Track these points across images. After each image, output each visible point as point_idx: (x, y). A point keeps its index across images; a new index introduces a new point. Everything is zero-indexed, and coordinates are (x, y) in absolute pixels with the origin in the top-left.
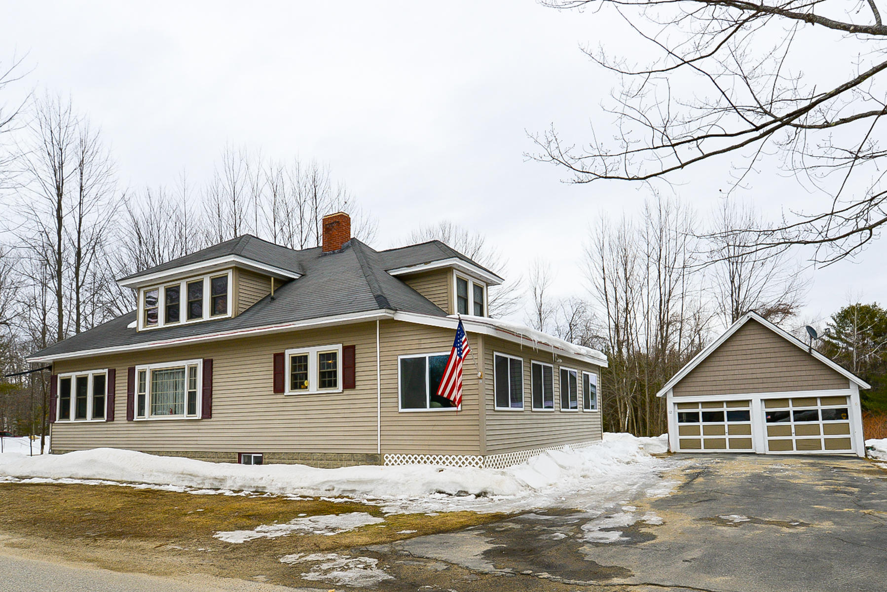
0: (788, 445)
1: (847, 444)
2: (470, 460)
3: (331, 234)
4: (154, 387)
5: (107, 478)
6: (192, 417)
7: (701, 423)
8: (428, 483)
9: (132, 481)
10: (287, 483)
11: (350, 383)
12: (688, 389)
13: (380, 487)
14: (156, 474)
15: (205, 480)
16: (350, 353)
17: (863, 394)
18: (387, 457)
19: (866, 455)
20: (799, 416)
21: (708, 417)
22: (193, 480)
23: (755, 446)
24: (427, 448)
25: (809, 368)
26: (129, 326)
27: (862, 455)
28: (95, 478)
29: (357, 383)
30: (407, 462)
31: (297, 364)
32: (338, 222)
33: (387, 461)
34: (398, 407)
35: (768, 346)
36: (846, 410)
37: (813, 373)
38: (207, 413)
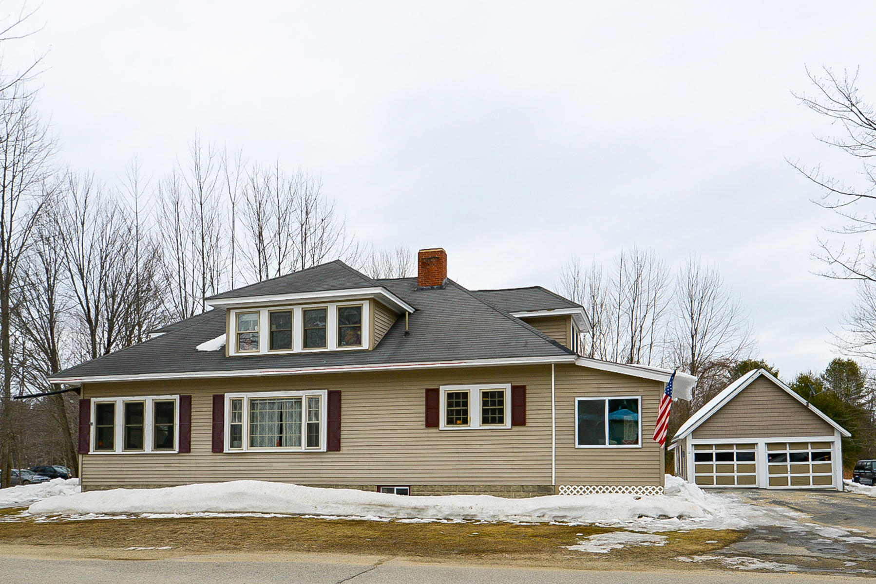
0: (784, 481)
1: (829, 480)
2: (650, 490)
3: (428, 269)
4: (253, 417)
5: (265, 511)
6: (313, 449)
7: (714, 463)
8: (633, 509)
9: (302, 513)
10: (499, 511)
11: (519, 420)
12: (705, 433)
13: (590, 513)
14: (332, 505)
15: (400, 509)
16: (519, 394)
17: (844, 440)
18: (562, 488)
19: (843, 490)
20: (794, 457)
21: (720, 457)
22: (382, 511)
23: (759, 482)
24: (606, 480)
25: (804, 418)
26: (200, 348)
27: (841, 490)
28: (248, 511)
29: (527, 421)
30: (591, 492)
31: (454, 400)
32: (438, 258)
33: (562, 492)
34: (575, 443)
35: (773, 398)
36: (829, 453)
37: (807, 422)
38: (334, 444)
